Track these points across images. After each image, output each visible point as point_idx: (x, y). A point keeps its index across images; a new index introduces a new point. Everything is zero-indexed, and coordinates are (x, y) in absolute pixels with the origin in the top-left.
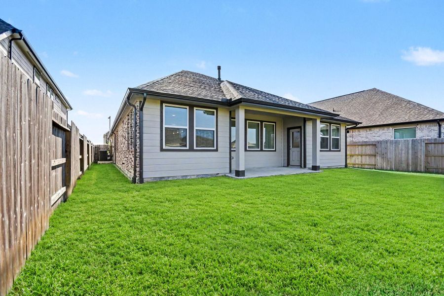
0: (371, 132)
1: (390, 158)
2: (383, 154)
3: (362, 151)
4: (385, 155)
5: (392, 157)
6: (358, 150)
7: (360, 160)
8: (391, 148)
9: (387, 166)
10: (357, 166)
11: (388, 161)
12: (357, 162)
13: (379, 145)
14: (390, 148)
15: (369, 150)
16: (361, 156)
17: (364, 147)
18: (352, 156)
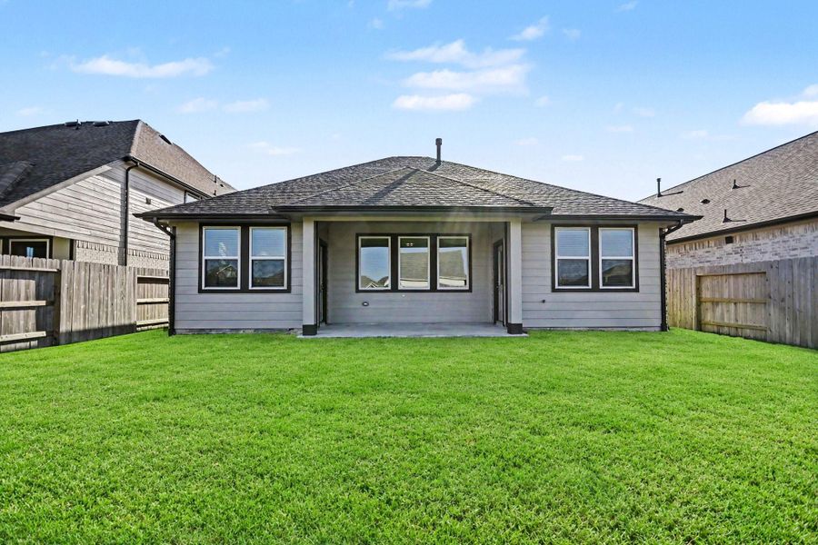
0: (785, 238)
1: (800, 312)
2: (783, 300)
3: (736, 289)
4: (788, 302)
5: (805, 307)
6: (728, 288)
7: (733, 316)
8: (802, 281)
9: (793, 331)
10: (726, 329)
11: (795, 319)
12: (726, 321)
13: (771, 273)
14: (799, 282)
15: (751, 287)
16: (735, 304)
17: (740, 279)
18: (715, 303)
